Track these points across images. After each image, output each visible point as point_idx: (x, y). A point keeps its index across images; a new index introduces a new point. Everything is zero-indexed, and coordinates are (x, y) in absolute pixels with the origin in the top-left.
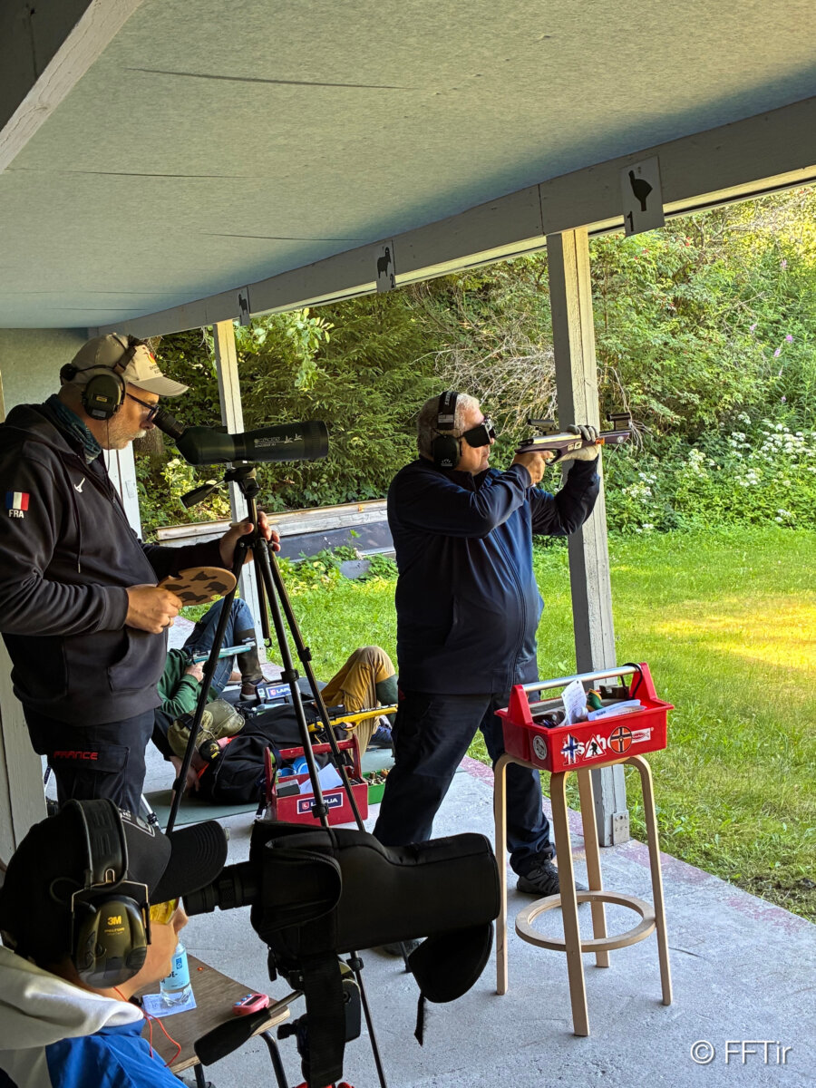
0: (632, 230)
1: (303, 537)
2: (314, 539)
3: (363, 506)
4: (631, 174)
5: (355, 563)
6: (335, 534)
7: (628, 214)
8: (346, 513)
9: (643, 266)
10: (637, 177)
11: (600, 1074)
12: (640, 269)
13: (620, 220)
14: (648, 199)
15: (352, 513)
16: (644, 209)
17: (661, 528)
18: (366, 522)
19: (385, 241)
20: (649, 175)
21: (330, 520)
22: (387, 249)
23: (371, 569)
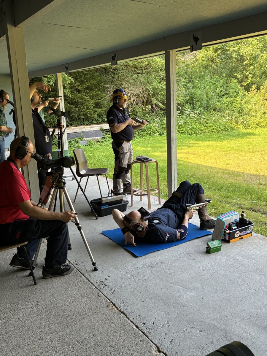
0: (193, 50)
1: (70, 134)
2: (73, 135)
3: (86, 126)
4: (193, 35)
5: (84, 141)
6: (79, 134)
7: (192, 46)
8: (81, 128)
9: (158, 67)
10: (195, 36)
11: (189, 256)
12: (157, 68)
13: (189, 47)
14: (198, 42)
15: (83, 128)
16: (196, 44)
17: (160, 135)
18: (86, 130)
19: (115, 51)
20: (199, 35)
21: (77, 130)
22: (115, 54)
23: (88, 143)
